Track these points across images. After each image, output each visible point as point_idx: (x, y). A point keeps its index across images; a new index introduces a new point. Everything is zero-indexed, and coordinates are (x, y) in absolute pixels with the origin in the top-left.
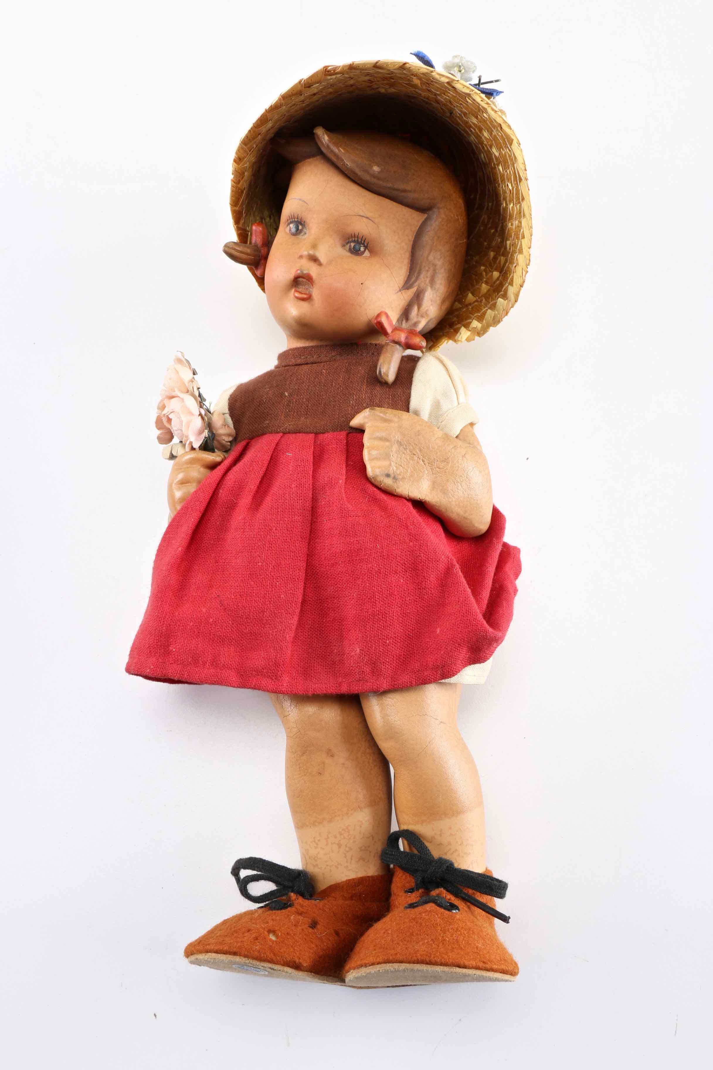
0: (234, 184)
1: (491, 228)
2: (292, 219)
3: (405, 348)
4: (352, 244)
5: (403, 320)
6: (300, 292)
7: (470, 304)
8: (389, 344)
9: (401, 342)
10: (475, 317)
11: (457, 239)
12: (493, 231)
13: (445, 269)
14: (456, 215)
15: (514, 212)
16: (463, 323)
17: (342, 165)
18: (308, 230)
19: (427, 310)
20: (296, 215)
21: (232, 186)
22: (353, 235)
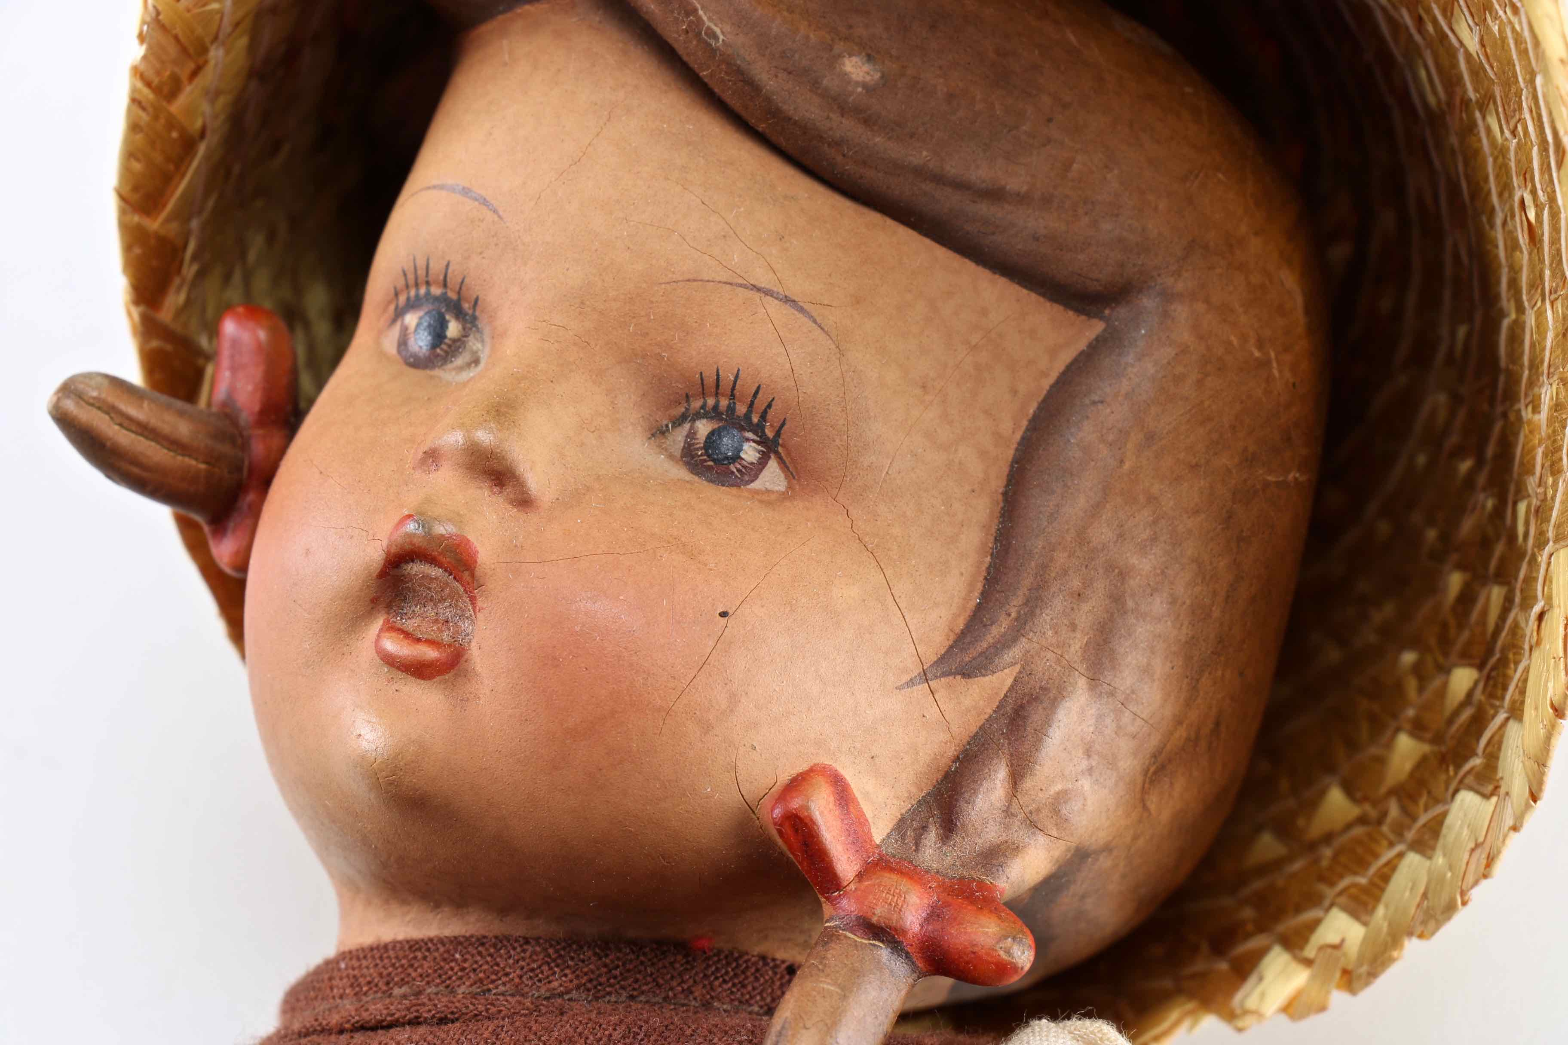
0: (146, 91)
1: (1459, 453)
2: (417, 285)
3: (920, 965)
4: (703, 428)
5: (924, 828)
6: (407, 635)
7: (1328, 838)
8: (838, 937)
9: (904, 932)
10: (1340, 894)
11: (1248, 460)
12: (1465, 466)
13: (1173, 601)
14: (1252, 341)
15: (1545, 338)
16: (1281, 928)
17: (687, 32)
18: (487, 339)
19: (1062, 797)
20: (437, 267)
21: (135, 101)
22: (710, 380)
